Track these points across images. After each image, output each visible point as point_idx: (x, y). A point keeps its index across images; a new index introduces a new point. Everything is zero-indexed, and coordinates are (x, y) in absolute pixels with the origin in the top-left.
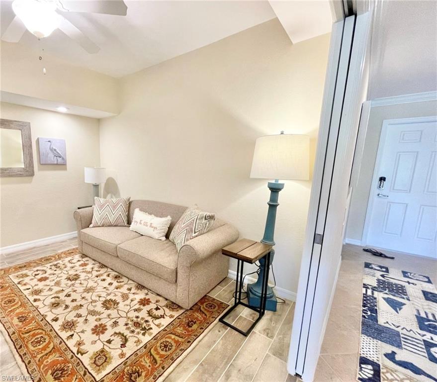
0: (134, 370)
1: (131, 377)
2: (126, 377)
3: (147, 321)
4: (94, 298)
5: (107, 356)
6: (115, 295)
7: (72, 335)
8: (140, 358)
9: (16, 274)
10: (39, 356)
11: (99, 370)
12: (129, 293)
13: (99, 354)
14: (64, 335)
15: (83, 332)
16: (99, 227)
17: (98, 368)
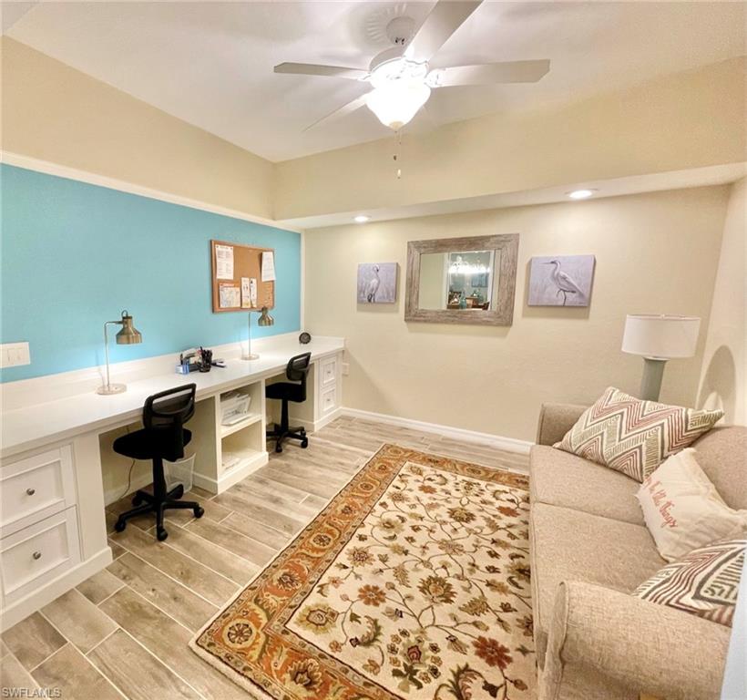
3: (435, 672)
5: (328, 623)
7: (345, 567)
8: (340, 680)
10: (303, 551)
11: (301, 621)
13: (326, 613)
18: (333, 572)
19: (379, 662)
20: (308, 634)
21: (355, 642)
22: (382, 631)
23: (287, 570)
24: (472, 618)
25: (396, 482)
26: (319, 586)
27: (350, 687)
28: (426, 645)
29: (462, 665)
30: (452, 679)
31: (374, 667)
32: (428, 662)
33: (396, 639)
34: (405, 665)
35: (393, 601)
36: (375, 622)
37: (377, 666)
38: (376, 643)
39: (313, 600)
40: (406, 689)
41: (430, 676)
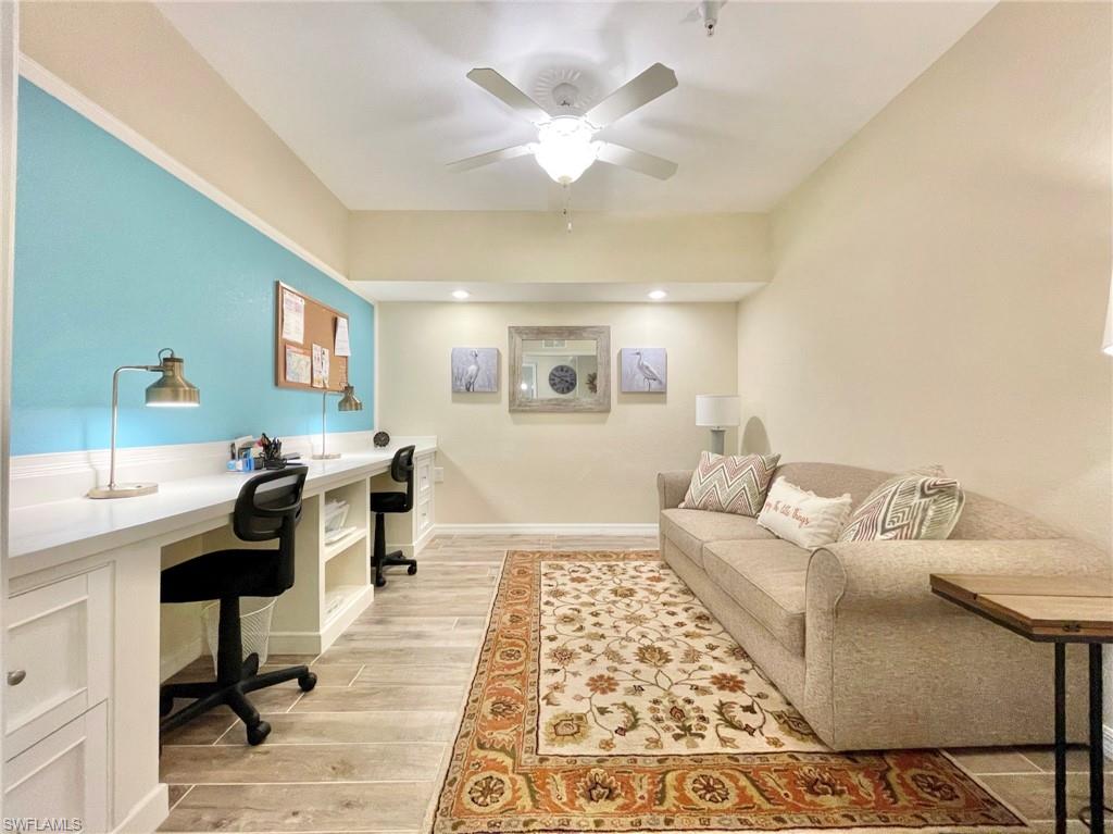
0: (608, 781)
1: (594, 788)
2: (586, 783)
3: (703, 718)
4: (632, 634)
5: (582, 729)
6: (675, 646)
7: (556, 671)
8: (635, 771)
9: (550, 562)
10: (497, 673)
11: (553, 740)
12: (706, 653)
13: (572, 720)
14: (547, 663)
15: (575, 674)
16: (697, 509)
17: (554, 736)
18: (546, 681)
19: (655, 736)
20: (569, 749)
21: (621, 731)
22: (636, 709)
23: (494, 699)
24: (696, 666)
25: (544, 581)
26: (544, 699)
27: (649, 771)
28: (680, 703)
29: (717, 703)
30: (719, 717)
31: (656, 743)
32: (693, 714)
33: (653, 710)
34: (678, 727)
35: (625, 681)
36: (625, 705)
37: (657, 741)
38: (640, 722)
39: (547, 714)
40: (696, 746)
41: (703, 724)
